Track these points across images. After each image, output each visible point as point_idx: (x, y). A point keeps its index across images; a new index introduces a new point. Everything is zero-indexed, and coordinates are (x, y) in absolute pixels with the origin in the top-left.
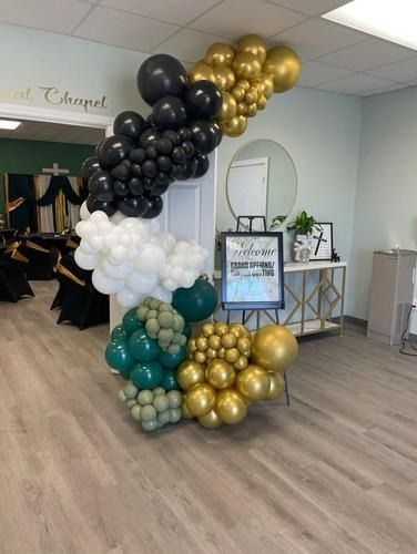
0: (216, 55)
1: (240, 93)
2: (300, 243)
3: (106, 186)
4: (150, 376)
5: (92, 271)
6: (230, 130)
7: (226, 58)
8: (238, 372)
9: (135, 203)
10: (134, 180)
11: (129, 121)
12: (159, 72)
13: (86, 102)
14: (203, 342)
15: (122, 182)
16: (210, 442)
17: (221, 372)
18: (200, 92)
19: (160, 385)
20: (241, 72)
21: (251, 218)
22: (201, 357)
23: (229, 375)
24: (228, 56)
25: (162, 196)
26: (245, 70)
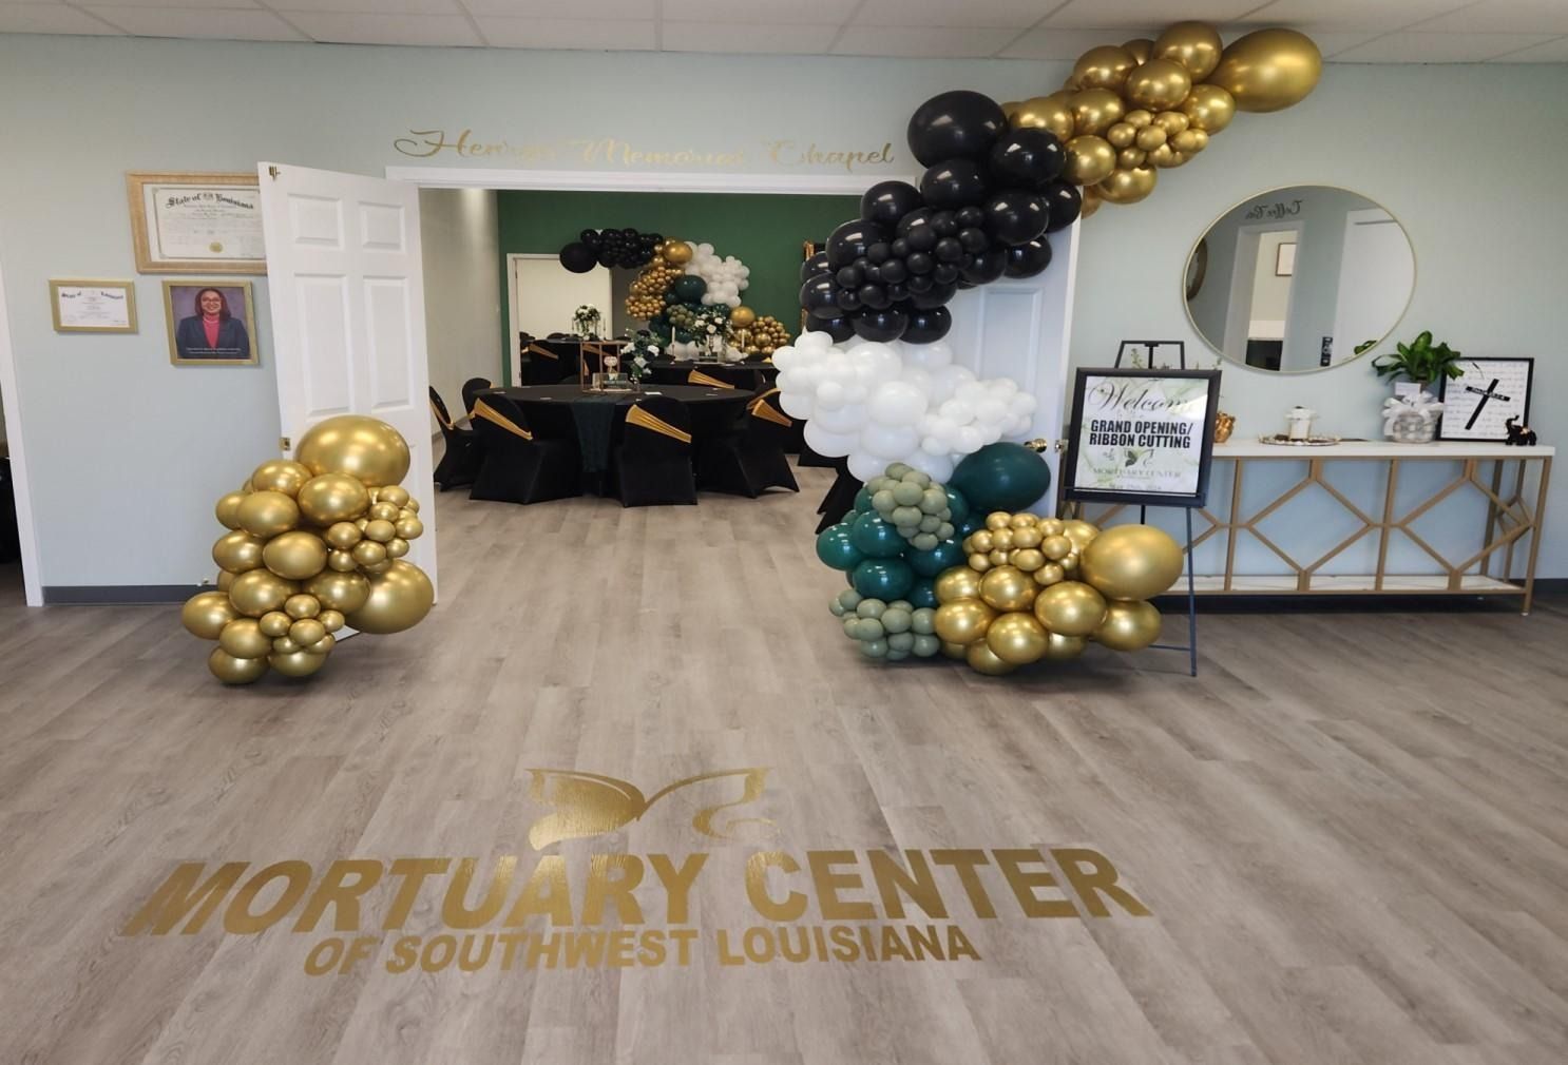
0: (1092, 69)
1: (1123, 134)
2: (1400, 398)
3: (828, 296)
4: (884, 580)
5: (805, 421)
6: (1115, 194)
7: (1114, 72)
8: (1041, 588)
9: (881, 320)
10: (869, 288)
11: (888, 197)
12: (945, 119)
13: (851, 156)
14: (983, 538)
15: (850, 291)
16: (972, 685)
17: (1007, 584)
18: (1015, 147)
19: (905, 598)
20: (1137, 95)
21: (1151, 345)
22: (980, 561)
23: (1020, 591)
24: (1121, 68)
25: (948, 305)
26: (1148, 91)
